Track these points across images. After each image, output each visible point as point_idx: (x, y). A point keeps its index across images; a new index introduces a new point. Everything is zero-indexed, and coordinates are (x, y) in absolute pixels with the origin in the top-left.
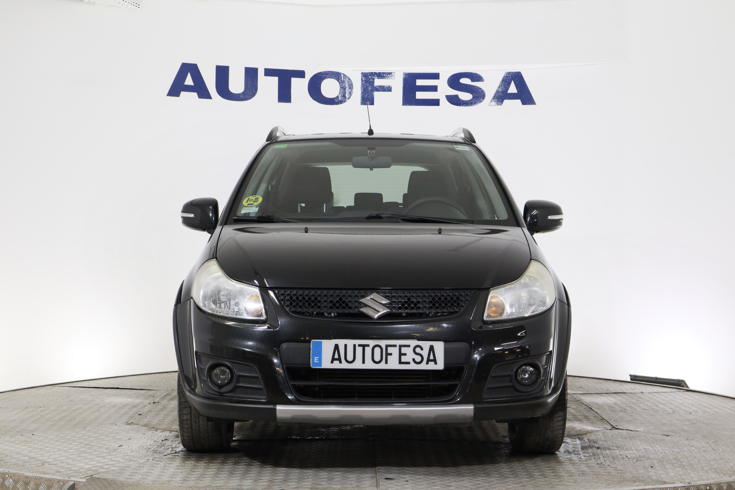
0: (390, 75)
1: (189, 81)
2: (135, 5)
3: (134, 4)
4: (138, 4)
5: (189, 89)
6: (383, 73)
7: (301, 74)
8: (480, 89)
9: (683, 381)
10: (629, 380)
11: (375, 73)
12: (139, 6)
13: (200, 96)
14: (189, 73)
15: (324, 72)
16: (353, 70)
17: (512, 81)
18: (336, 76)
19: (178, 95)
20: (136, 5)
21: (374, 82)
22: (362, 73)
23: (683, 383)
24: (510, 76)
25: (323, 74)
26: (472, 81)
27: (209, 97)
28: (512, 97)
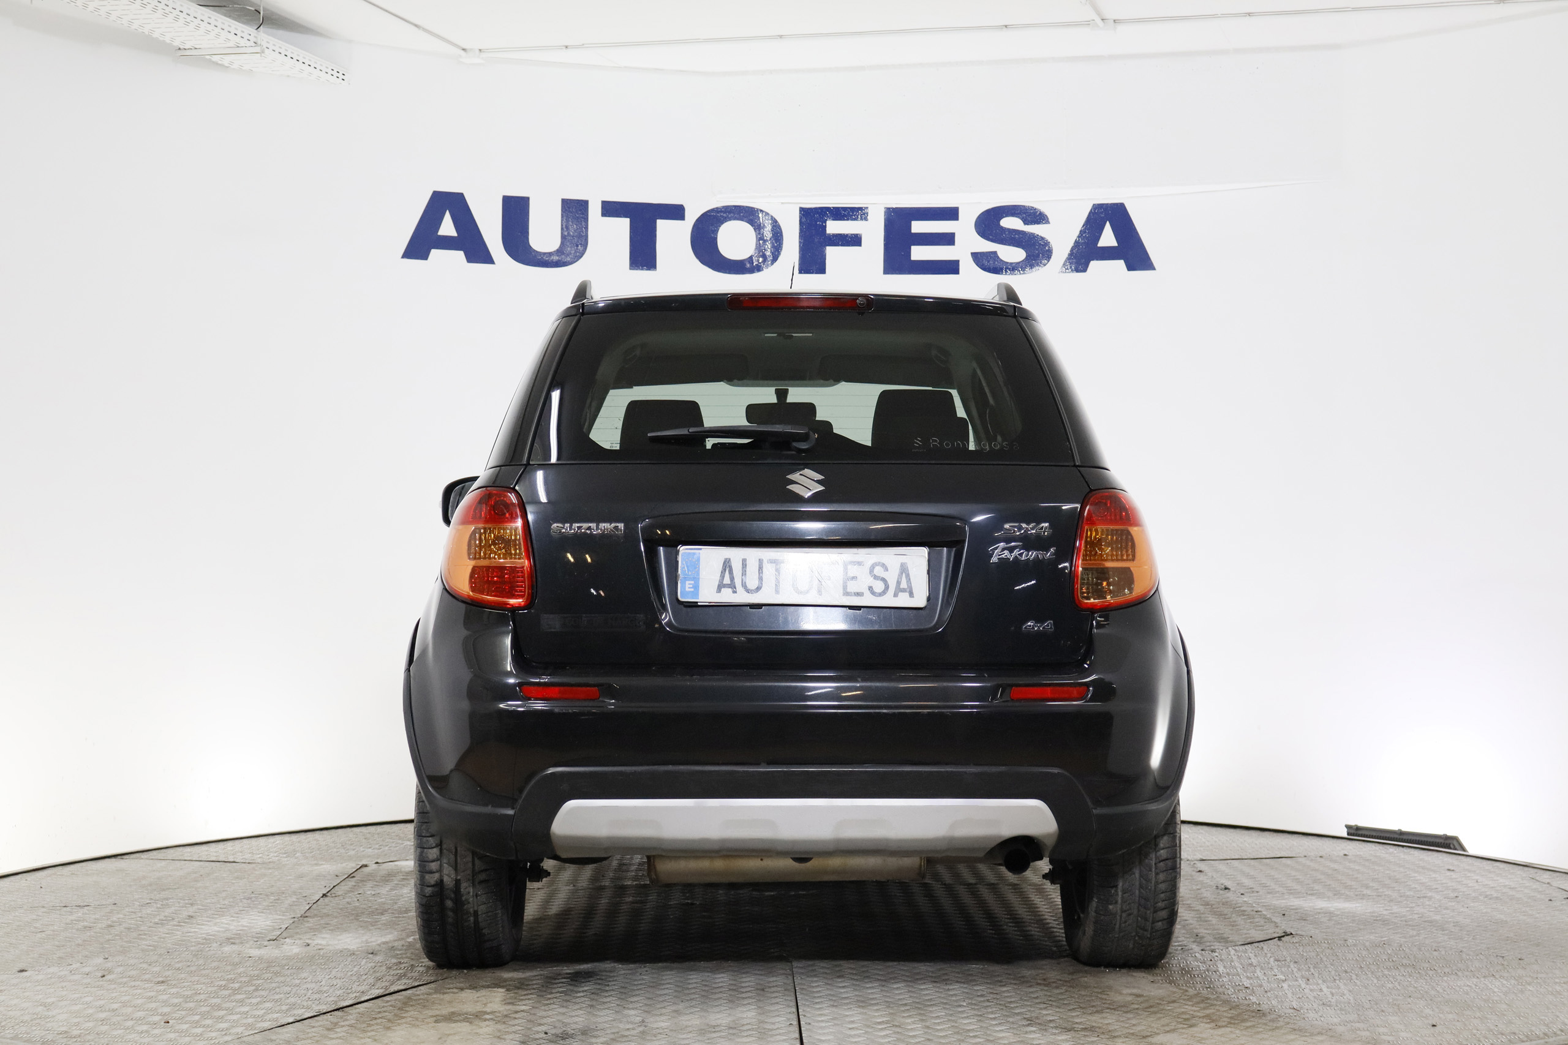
0: (858, 212)
1: (448, 228)
2: (336, 74)
3: (332, 72)
4: (341, 73)
5: (447, 243)
6: (845, 209)
7: (676, 212)
8: (1043, 238)
9: (1455, 839)
10: (1345, 835)
11: (828, 209)
12: (343, 77)
13: (471, 258)
14: (448, 213)
15: (723, 207)
16: (782, 203)
17: (1106, 222)
18: (747, 214)
19: (424, 256)
20: (338, 75)
21: (825, 226)
22: (802, 210)
23: (1455, 843)
24: (1102, 213)
25: (721, 212)
26: (1026, 222)
27: (487, 259)
28: (1107, 254)
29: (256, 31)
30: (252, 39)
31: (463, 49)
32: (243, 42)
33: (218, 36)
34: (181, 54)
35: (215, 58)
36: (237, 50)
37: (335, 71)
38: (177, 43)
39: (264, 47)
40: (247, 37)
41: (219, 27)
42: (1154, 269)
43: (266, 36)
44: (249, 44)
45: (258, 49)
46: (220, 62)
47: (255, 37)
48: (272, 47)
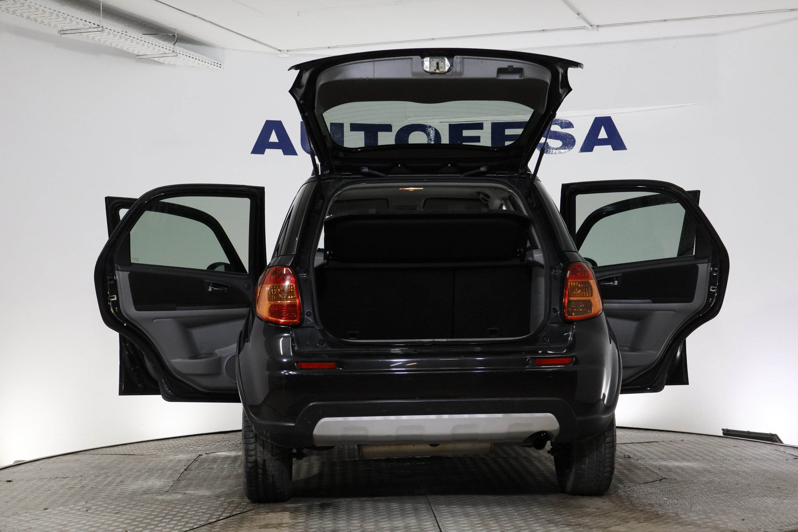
0: (479, 125)
1: (274, 138)
2: (216, 65)
3: (214, 64)
4: (219, 64)
5: (274, 146)
6: (471, 124)
7: (387, 128)
8: (571, 135)
9: (776, 435)
10: (722, 435)
11: (463, 124)
12: (220, 66)
13: (285, 153)
14: (274, 131)
15: (411, 125)
16: (440, 122)
17: (602, 126)
18: (422, 128)
19: (263, 153)
20: (217, 65)
21: (462, 133)
22: (450, 125)
23: (775, 437)
24: (599, 122)
25: (410, 127)
26: (562, 128)
27: (295, 153)
28: (603, 142)
29: (173, 46)
30: (171, 49)
31: (279, 50)
32: (167, 51)
33: (154, 49)
34: (138, 58)
35: (156, 59)
36: (164, 55)
37: (216, 63)
38: (136, 53)
39: (178, 53)
40: (168, 48)
41: (154, 44)
42: (626, 149)
43: (179, 48)
44: (170, 52)
45: (174, 54)
46: (159, 61)
47: (173, 48)
48: (182, 53)
